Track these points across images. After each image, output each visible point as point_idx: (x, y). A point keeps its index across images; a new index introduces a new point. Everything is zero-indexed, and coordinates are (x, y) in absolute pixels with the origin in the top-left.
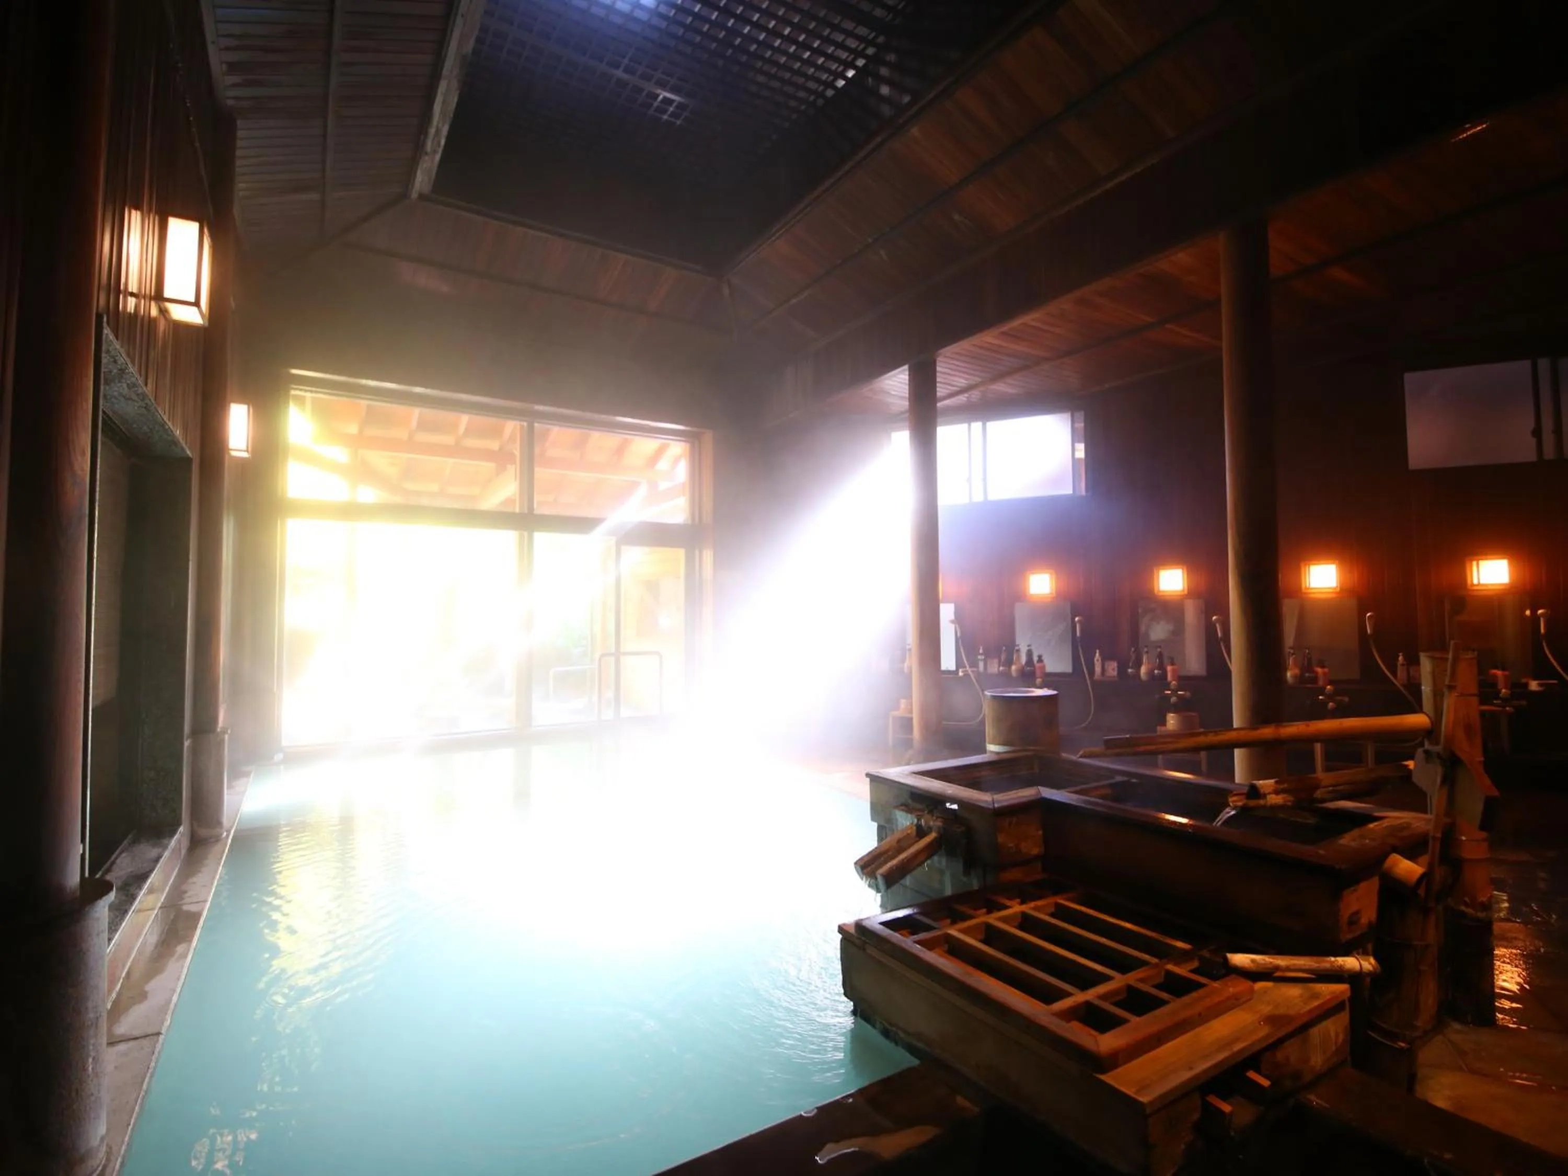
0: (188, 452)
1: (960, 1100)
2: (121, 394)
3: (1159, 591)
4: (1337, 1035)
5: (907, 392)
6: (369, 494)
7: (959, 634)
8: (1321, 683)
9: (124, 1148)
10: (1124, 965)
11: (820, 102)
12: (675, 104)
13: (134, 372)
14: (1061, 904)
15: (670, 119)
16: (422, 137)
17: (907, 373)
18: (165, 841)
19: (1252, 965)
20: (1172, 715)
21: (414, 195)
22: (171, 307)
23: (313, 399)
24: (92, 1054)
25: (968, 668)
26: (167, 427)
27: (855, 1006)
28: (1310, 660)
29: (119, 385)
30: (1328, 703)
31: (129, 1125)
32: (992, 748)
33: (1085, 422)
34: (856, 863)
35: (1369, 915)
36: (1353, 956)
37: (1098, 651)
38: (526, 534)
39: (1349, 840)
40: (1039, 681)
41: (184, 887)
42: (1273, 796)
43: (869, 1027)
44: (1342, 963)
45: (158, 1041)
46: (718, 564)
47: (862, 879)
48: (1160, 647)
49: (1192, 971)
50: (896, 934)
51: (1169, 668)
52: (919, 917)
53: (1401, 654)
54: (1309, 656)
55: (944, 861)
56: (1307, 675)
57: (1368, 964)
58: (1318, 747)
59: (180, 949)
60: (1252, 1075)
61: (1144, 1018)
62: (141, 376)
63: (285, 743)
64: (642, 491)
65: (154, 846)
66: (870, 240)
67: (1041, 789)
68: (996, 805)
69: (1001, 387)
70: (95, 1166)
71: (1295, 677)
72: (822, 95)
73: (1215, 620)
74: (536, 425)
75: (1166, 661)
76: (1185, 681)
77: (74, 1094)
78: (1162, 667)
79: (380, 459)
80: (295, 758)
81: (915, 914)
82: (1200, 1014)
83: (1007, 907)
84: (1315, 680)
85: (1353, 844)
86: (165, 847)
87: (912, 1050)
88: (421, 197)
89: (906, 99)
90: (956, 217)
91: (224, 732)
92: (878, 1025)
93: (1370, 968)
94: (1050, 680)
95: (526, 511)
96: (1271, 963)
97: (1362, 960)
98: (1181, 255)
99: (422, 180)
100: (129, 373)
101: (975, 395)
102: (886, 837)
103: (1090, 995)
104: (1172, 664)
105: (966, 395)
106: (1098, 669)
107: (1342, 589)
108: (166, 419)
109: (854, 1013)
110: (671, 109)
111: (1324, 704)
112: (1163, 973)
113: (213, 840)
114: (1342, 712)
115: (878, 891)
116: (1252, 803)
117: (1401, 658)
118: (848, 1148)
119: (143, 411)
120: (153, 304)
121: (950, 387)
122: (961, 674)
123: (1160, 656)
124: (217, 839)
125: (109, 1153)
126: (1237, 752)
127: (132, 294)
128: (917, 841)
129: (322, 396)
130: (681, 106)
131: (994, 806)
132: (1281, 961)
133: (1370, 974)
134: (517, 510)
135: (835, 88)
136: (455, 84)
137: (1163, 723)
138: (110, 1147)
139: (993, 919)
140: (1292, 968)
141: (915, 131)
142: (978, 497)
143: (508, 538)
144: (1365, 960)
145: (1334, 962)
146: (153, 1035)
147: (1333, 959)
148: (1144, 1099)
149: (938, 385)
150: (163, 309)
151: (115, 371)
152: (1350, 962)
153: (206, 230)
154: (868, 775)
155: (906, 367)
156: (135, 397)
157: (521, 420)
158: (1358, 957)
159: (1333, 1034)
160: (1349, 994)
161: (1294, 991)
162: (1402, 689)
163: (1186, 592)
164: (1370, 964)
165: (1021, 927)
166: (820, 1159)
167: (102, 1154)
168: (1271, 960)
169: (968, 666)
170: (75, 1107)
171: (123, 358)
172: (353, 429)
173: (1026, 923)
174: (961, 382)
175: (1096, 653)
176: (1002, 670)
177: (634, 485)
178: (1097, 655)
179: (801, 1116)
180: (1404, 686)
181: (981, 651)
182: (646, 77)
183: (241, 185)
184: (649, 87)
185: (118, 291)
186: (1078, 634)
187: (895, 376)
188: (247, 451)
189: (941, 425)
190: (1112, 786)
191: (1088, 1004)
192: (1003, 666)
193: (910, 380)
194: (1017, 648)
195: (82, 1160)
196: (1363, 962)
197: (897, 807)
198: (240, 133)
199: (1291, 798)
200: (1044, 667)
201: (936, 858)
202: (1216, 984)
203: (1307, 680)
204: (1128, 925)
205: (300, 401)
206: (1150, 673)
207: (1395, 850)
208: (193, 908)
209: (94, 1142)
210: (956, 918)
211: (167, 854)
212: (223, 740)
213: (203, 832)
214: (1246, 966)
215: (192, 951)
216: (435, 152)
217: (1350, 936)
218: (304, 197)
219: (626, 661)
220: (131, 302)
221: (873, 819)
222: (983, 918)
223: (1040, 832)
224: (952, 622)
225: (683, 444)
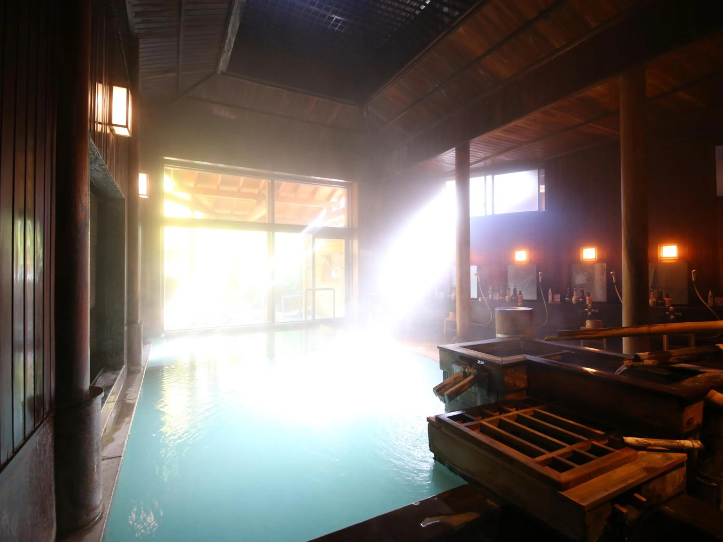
0: (123, 196)
1: (489, 501)
2: (95, 169)
3: (583, 259)
4: (680, 478)
5: (455, 161)
6: (200, 215)
7: (479, 280)
8: (667, 305)
9: (110, 505)
10: (571, 441)
11: (413, 17)
12: (341, 22)
13: (102, 159)
14: (538, 412)
15: (339, 29)
16: (223, 44)
17: (455, 151)
18: (117, 372)
19: (636, 443)
20: (588, 321)
21: (219, 72)
22: (115, 128)
23: (174, 170)
24: (96, 463)
25: (484, 298)
26: (114, 184)
27: (435, 455)
28: (661, 294)
29: (95, 165)
30: (671, 316)
31: (111, 495)
32: (499, 335)
33: (545, 174)
34: (434, 389)
35: (698, 419)
36: (689, 440)
37: (550, 289)
38: (271, 233)
39: (688, 383)
40: (519, 304)
41: (127, 392)
42: (647, 360)
43: (442, 465)
44: (683, 443)
45: (120, 460)
46: (361, 246)
47: (437, 396)
48: (582, 287)
49: (605, 445)
50: (456, 423)
51: (587, 298)
52: (466, 415)
53: (710, 291)
54: (661, 292)
55: (477, 389)
56: (660, 301)
57: (697, 444)
58: (665, 337)
59: (127, 419)
60: (636, 495)
61: (582, 466)
62: (104, 160)
63: (165, 329)
64: (324, 212)
65: (113, 374)
66: (437, 86)
67: (526, 356)
68: (504, 363)
69: (502, 157)
70: (98, 513)
71: (653, 302)
72: (414, 13)
73: (612, 273)
74: (275, 181)
75: (585, 294)
76: (595, 304)
77: (89, 481)
78: (583, 297)
79: (204, 199)
80: (169, 336)
81: (464, 413)
82: (610, 465)
83: (509, 412)
84: (664, 304)
85: (690, 385)
86: (118, 374)
87: (464, 477)
88: (222, 73)
89: (457, 13)
90: (481, 72)
91: (141, 323)
92: (446, 465)
93: (698, 446)
94: (526, 303)
95: (271, 222)
96: (646, 442)
97: (694, 442)
98: (598, 88)
99: (223, 65)
100: (99, 159)
101: (489, 161)
102: (448, 378)
103: (554, 454)
104: (589, 296)
105: (484, 162)
106: (550, 298)
107: (679, 258)
108: (114, 180)
109: (435, 458)
110: (339, 25)
111: (669, 316)
112: (590, 445)
113: (137, 372)
114: (678, 320)
115: (445, 402)
116: (636, 364)
117: (710, 293)
118: (436, 521)
119: (105, 176)
120: (108, 127)
121: (476, 158)
122: (480, 300)
123: (582, 292)
124: (139, 371)
125: (104, 507)
126: (624, 339)
127: (100, 123)
128: (463, 379)
129: (178, 169)
130: (344, 23)
131: (503, 363)
132: (651, 441)
133: (698, 449)
134: (267, 222)
135: (420, 10)
136: (238, 18)
137: (584, 325)
138: (104, 505)
139: (503, 417)
140: (657, 445)
141: (461, 29)
142: (490, 213)
143: (263, 235)
144: (696, 442)
145: (679, 442)
146: (118, 457)
147: (678, 441)
148: (584, 504)
149: (470, 157)
150: (112, 129)
151: (93, 158)
152: (688, 443)
153: (130, 92)
154: (438, 347)
155: (454, 148)
156: (101, 170)
157: (268, 179)
158: (692, 440)
159: (678, 478)
160: (686, 459)
161: (658, 456)
162: (710, 308)
163: (597, 260)
164: (698, 444)
165: (516, 421)
166: (423, 525)
167: (101, 507)
168: (646, 441)
169: (483, 296)
170: (90, 486)
171: (97, 152)
172: (192, 185)
173: (519, 419)
174: (482, 155)
175: (549, 290)
176: (501, 298)
177: (321, 209)
178: (550, 291)
179: (413, 504)
180: (711, 307)
181: (490, 289)
182: (328, 10)
183: (142, 70)
184: (329, 14)
185: (94, 122)
186: (540, 281)
187: (448, 153)
188: (147, 195)
189: (472, 177)
190: (561, 354)
191: (553, 458)
192: (501, 296)
193: (456, 155)
194: (508, 288)
195: (93, 510)
196: (694, 443)
197: (453, 363)
198: (141, 46)
199: (657, 362)
200: (522, 297)
201: (473, 387)
202: (618, 451)
203: (660, 302)
204: (572, 422)
205: (169, 171)
206: (577, 300)
207: (712, 388)
208: (131, 402)
209: (98, 503)
210: (484, 416)
211: (119, 378)
212: (141, 327)
213: (133, 368)
214: (633, 443)
215: (132, 420)
216: (228, 51)
217: (687, 430)
218: (170, 75)
219: (317, 292)
220: (100, 126)
221: (441, 368)
222: (497, 417)
223: (526, 376)
224: (475, 274)
225: (343, 189)
